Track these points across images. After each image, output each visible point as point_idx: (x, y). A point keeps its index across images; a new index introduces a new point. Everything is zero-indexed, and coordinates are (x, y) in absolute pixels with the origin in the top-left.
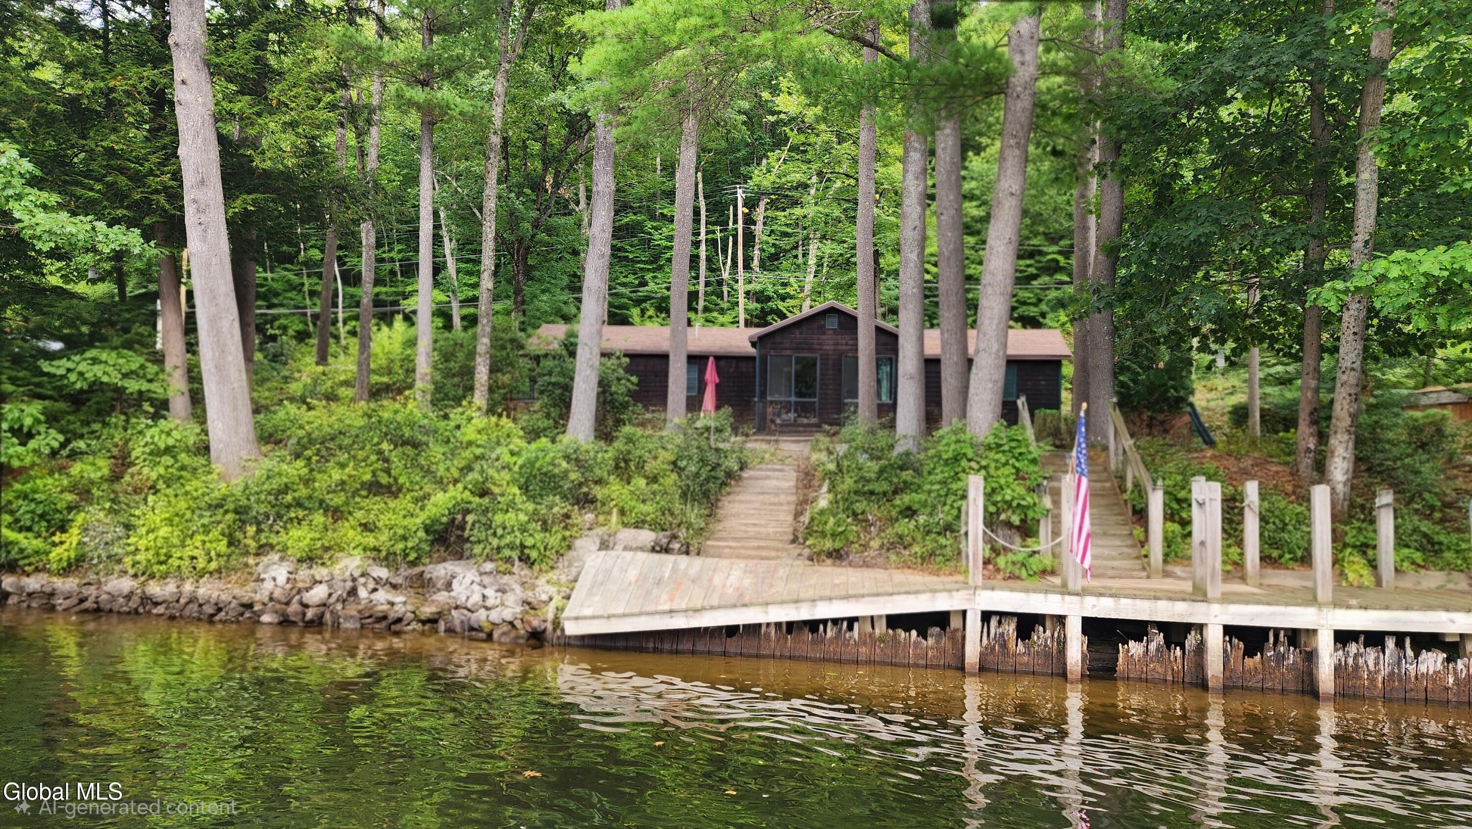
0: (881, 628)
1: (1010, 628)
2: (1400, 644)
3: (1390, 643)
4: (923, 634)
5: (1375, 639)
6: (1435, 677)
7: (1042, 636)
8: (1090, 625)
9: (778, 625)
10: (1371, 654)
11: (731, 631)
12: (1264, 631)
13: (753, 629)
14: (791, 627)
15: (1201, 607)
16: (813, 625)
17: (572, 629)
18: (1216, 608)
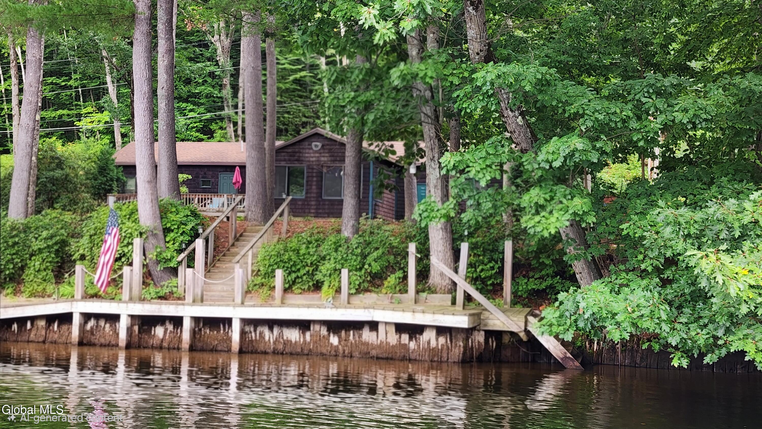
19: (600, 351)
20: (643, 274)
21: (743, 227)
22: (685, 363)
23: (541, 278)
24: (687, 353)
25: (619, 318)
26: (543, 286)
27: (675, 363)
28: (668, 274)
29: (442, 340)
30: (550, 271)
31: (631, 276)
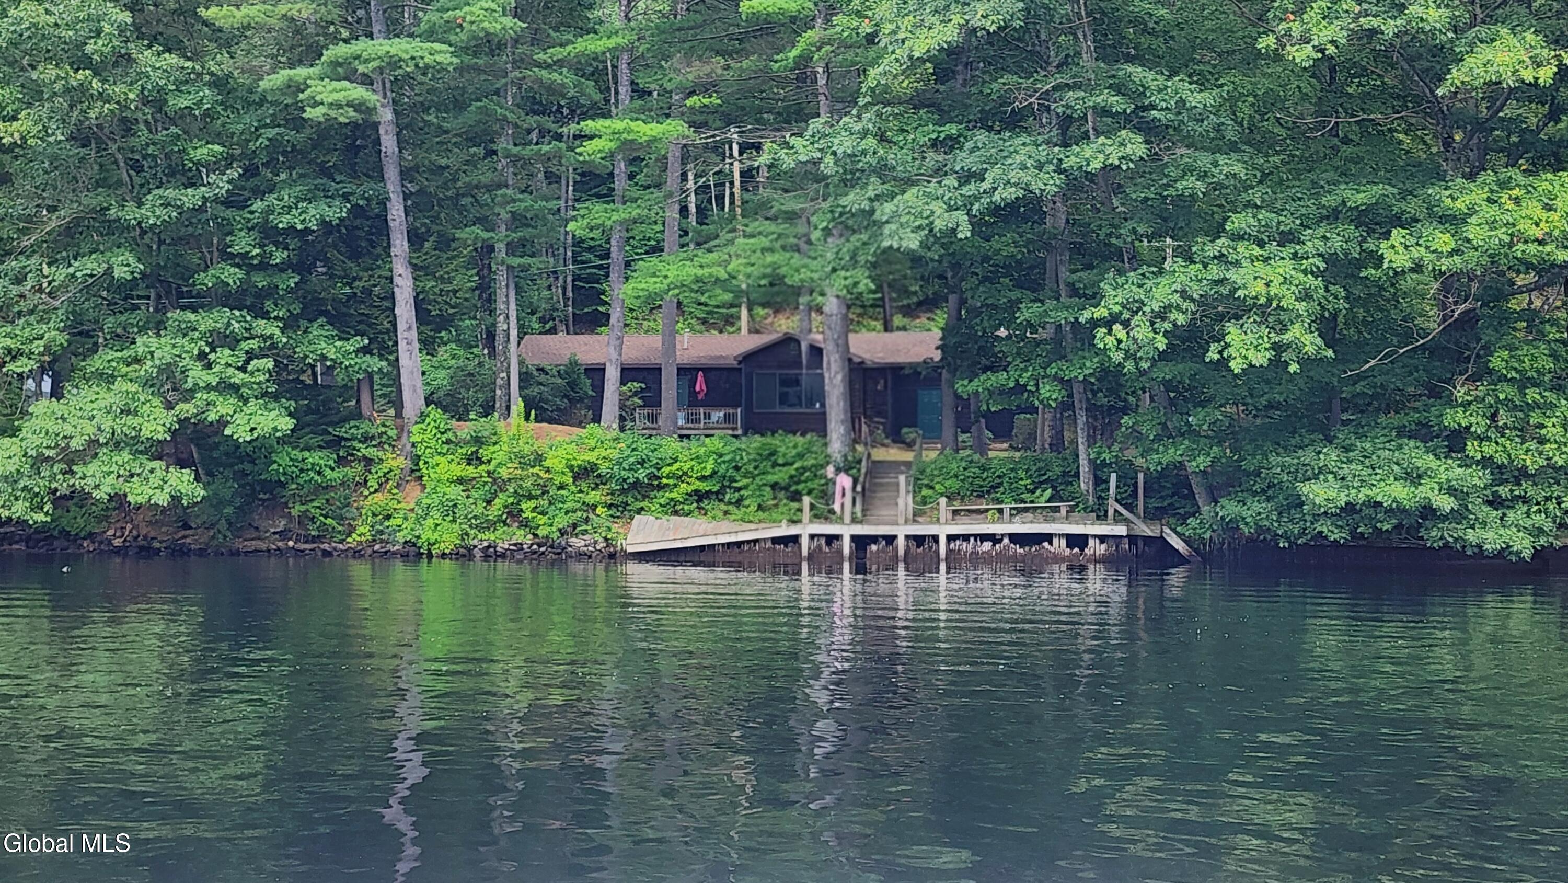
0: (769, 544)
1: (823, 541)
2: (976, 540)
3: (972, 539)
4: (786, 546)
5: (966, 538)
6: (987, 552)
7: (835, 544)
8: (854, 538)
9: (723, 544)
10: (965, 544)
11: (702, 548)
12: (924, 537)
13: (712, 546)
14: (729, 545)
15: (895, 527)
16: (739, 544)
17: (630, 549)
18: (901, 528)
19: (1211, 552)
20: (1255, 494)
21: (1320, 468)
22: (1287, 545)
23: (1161, 497)
24: (1288, 539)
25: (1248, 520)
26: (1165, 504)
27: (1281, 545)
28: (1270, 493)
29: (1104, 546)
30: (1170, 492)
31: (1245, 494)
